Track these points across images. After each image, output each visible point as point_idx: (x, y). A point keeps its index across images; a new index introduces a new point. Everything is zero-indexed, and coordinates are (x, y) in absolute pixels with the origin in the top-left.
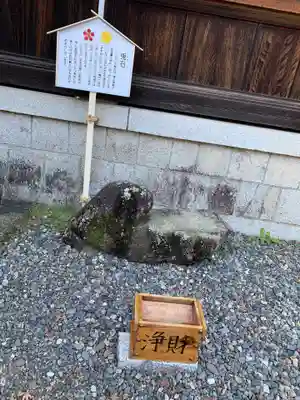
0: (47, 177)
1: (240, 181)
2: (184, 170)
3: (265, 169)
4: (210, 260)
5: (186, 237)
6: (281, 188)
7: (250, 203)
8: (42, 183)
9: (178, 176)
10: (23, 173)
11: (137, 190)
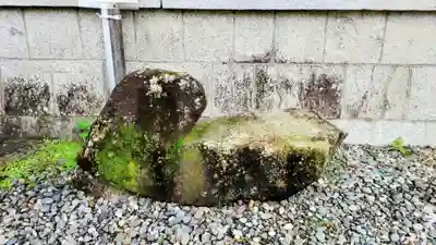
0: (59, 98)
1: (345, 64)
2: (256, 61)
3: (381, 41)
4: (315, 188)
5: (269, 151)
6: (410, 67)
7: (365, 97)
8: (53, 108)
9: (251, 71)
10: (25, 98)
11: (172, 78)
